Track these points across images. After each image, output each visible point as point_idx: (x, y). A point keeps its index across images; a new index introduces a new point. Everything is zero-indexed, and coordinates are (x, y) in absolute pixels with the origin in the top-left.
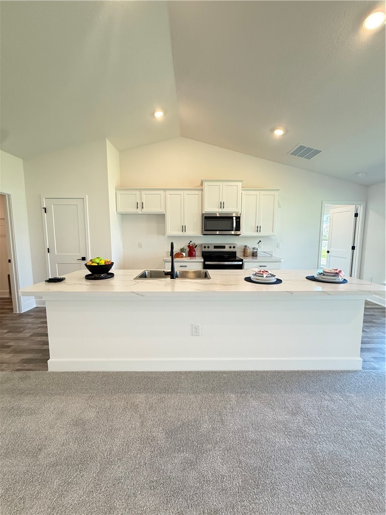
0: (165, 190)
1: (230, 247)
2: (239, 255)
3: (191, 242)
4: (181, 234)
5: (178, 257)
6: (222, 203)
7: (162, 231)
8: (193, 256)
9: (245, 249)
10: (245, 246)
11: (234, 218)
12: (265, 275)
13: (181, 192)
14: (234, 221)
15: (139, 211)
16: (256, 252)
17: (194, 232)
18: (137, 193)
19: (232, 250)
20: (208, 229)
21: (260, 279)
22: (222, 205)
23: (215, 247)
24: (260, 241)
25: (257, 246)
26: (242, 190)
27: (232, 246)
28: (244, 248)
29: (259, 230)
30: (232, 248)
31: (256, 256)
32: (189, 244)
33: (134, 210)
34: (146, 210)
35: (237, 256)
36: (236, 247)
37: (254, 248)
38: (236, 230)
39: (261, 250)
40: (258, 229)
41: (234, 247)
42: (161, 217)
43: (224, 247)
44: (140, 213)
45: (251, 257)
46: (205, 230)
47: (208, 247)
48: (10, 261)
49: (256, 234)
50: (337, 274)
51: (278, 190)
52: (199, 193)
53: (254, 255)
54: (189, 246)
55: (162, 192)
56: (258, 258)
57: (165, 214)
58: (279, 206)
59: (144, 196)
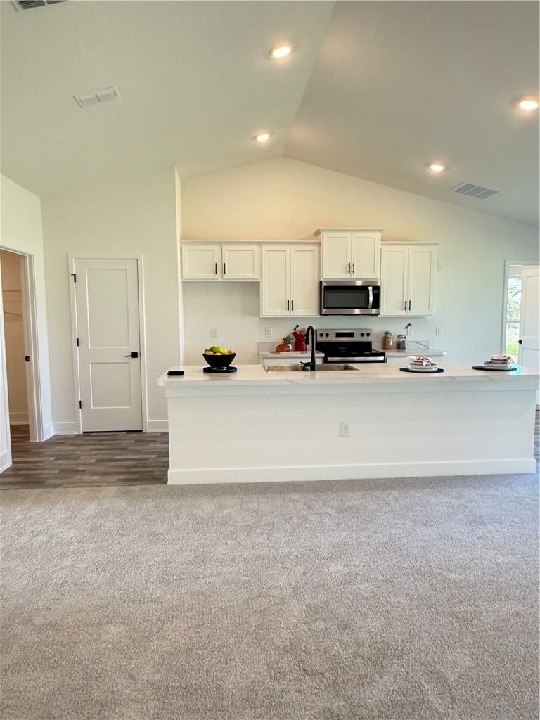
0: (260, 244)
1: (362, 335)
2: (376, 347)
3: (298, 326)
4: (285, 313)
5: (282, 351)
6: (352, 264)
7: (255, 310)
8: (303, 350)
9: (385, 338)
10: (386, 333)
11: (370, 288)
12: (424, 363)
13: (286, 248)
14: (371, 293)
15: (218, 277)
16: (404, 342)
17: (306, 311)
18: (216, 248)
19: (365, 339)
20: (329, 305)
21: (418, 367)
22: (351, 268)
23: (339, 335)
24: (409, 325)
25: (404, 333)
26: (382, 244)
27: (365, 333)
28: (384, 335)
29: (408, 307)
30: (365, 336)
31: (404, 348)
32: (295, 329)
33: (210, 276)
34: (230, 276)
35: (373, 348)
36: (372, 334)
37: (399, 336)
38: (373, 308)
39: (411, 338)
40: (407, 305)
41: (368, 335)
42: (253, 288)
43: (352, 335)
44: (220, 280)
45: (395, 351)
46: (325, 308)
47: (327, 335)
48: (27, 359)
49: (403, 313)
50: (505, 361)
51: (437, 244)
52: (315, 248)
53: (400, 347)
54: (295, 334)
55: (255, 248)
56: (406, 350)
57: (259, 283)
58: (439, 268)
59: (226, 253)
